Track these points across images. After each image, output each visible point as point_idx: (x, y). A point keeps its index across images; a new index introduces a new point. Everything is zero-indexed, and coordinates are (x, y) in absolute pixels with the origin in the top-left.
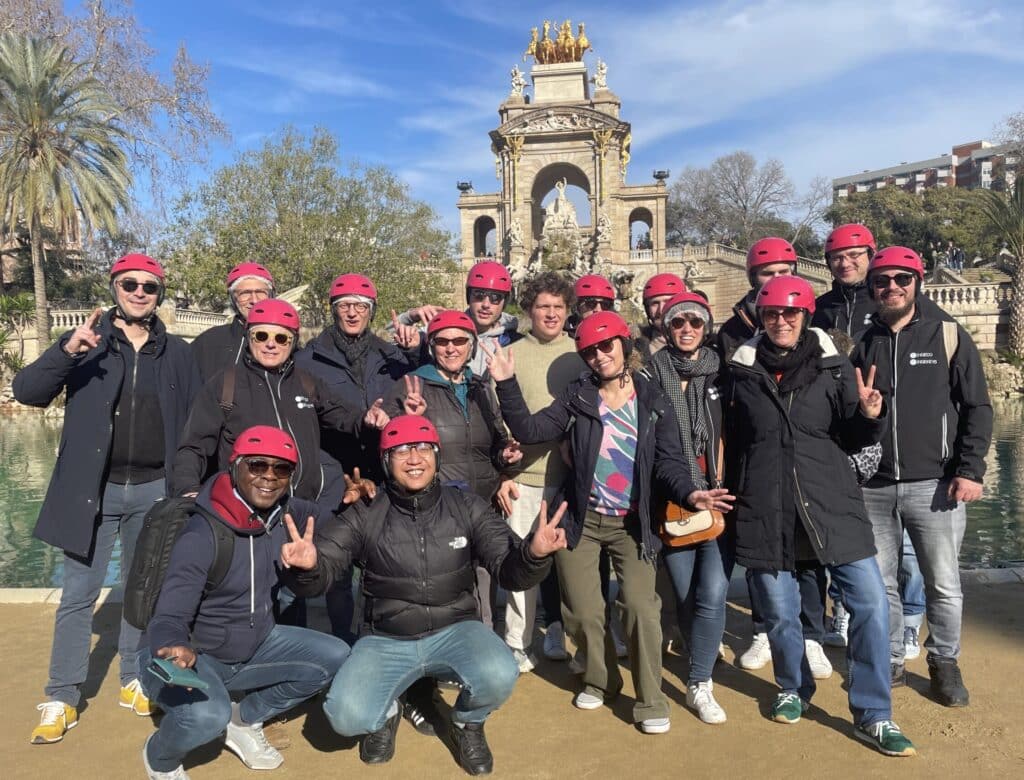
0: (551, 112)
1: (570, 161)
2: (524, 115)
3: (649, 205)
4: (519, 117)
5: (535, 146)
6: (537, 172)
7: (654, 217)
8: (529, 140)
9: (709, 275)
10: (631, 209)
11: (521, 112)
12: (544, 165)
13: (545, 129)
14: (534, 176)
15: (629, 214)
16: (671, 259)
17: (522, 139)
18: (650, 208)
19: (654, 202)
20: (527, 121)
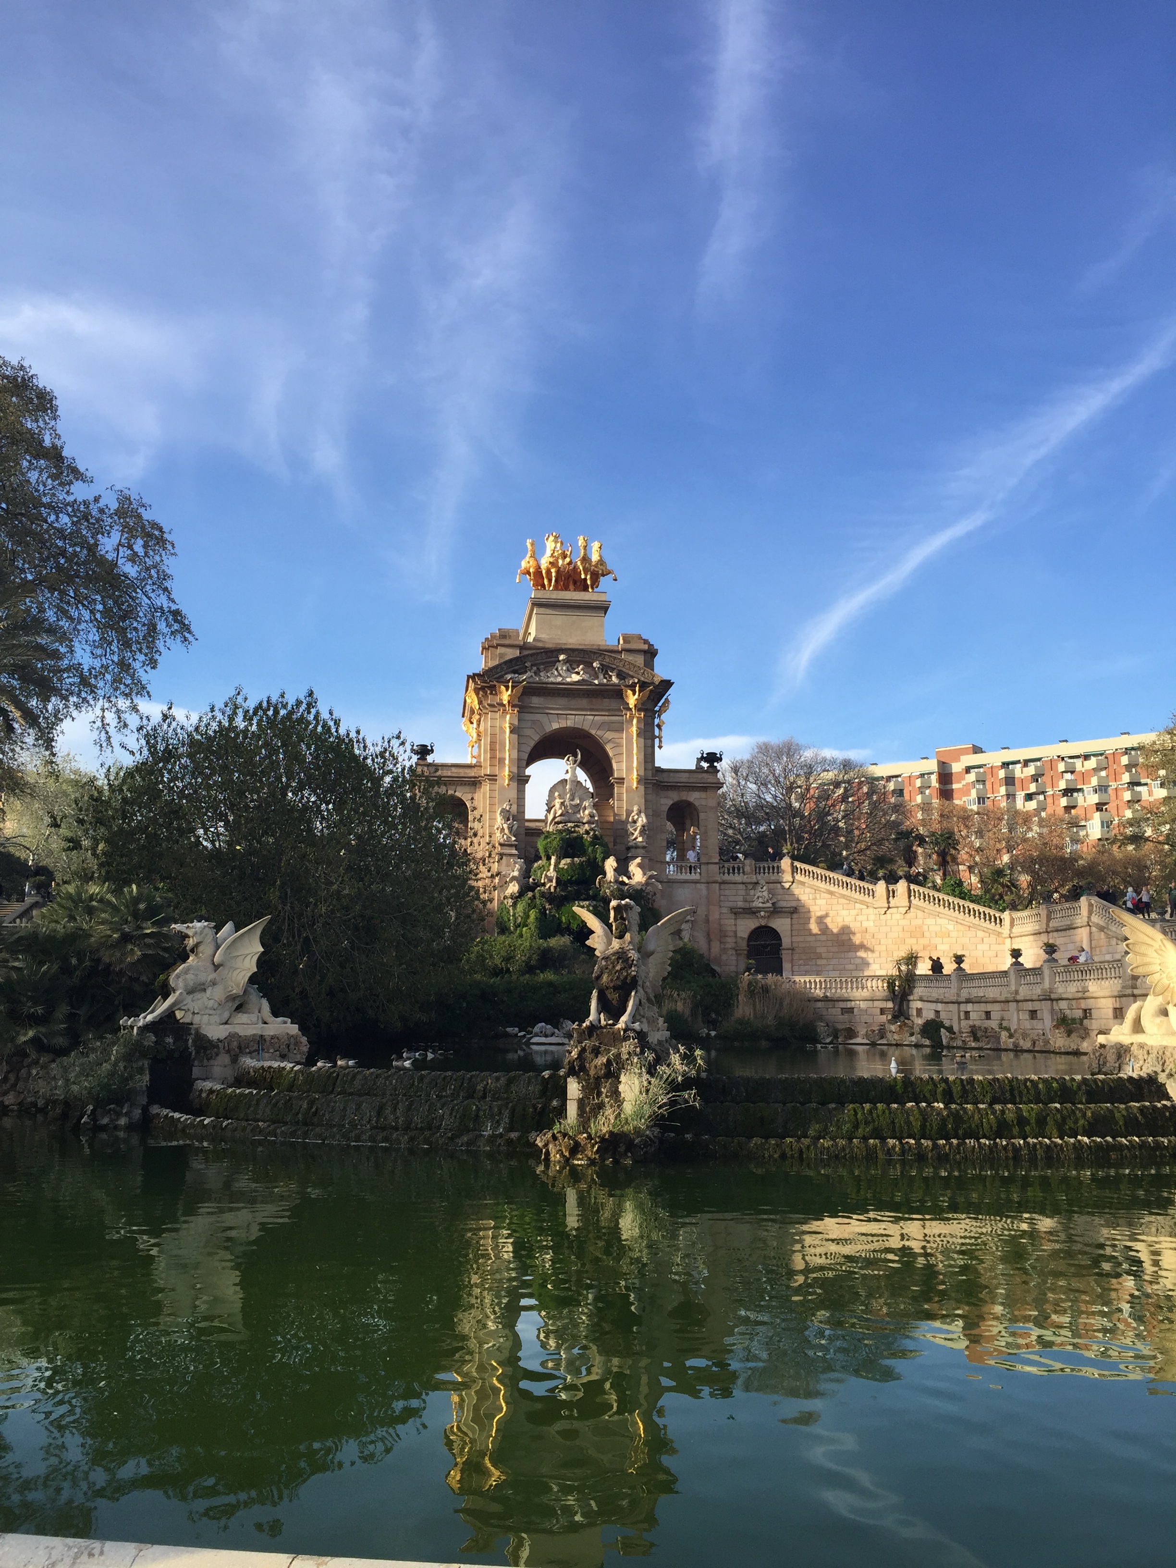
0: (562, 657)
1: (586, 727)
2: (524, 656)
3: (693, 797)
4: (516, 659)
5: (536, 701)
6: (537, 738)
7: (702, 816)
8: (530, 691)
9: (782, 904)
10: (670, 802)
11: (517, 653)
12: (548, 729)
13: (552, 679)
14: (532, 744)
15: (666, 809)
16: (726, 877)
17: (520, 688)
18: (696, 803)
19: (703, 795)
20: (528, 664)
